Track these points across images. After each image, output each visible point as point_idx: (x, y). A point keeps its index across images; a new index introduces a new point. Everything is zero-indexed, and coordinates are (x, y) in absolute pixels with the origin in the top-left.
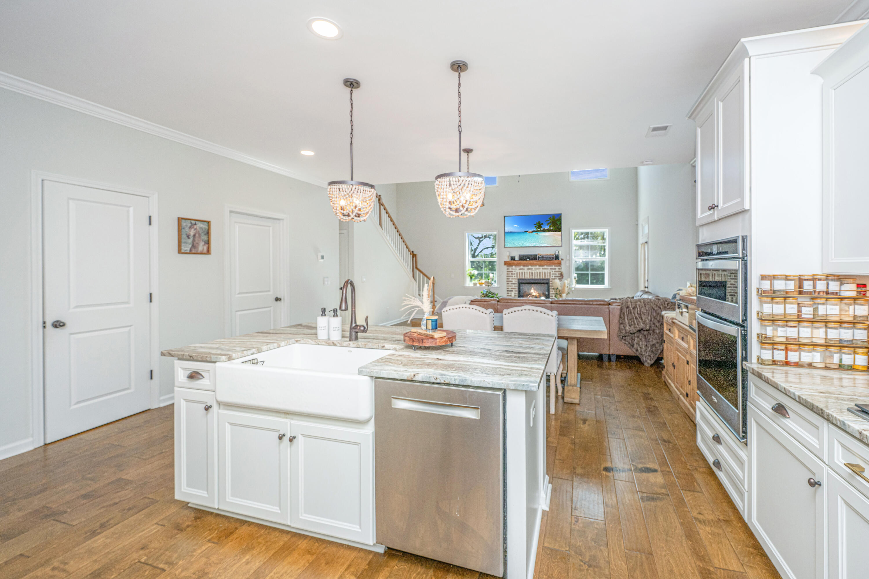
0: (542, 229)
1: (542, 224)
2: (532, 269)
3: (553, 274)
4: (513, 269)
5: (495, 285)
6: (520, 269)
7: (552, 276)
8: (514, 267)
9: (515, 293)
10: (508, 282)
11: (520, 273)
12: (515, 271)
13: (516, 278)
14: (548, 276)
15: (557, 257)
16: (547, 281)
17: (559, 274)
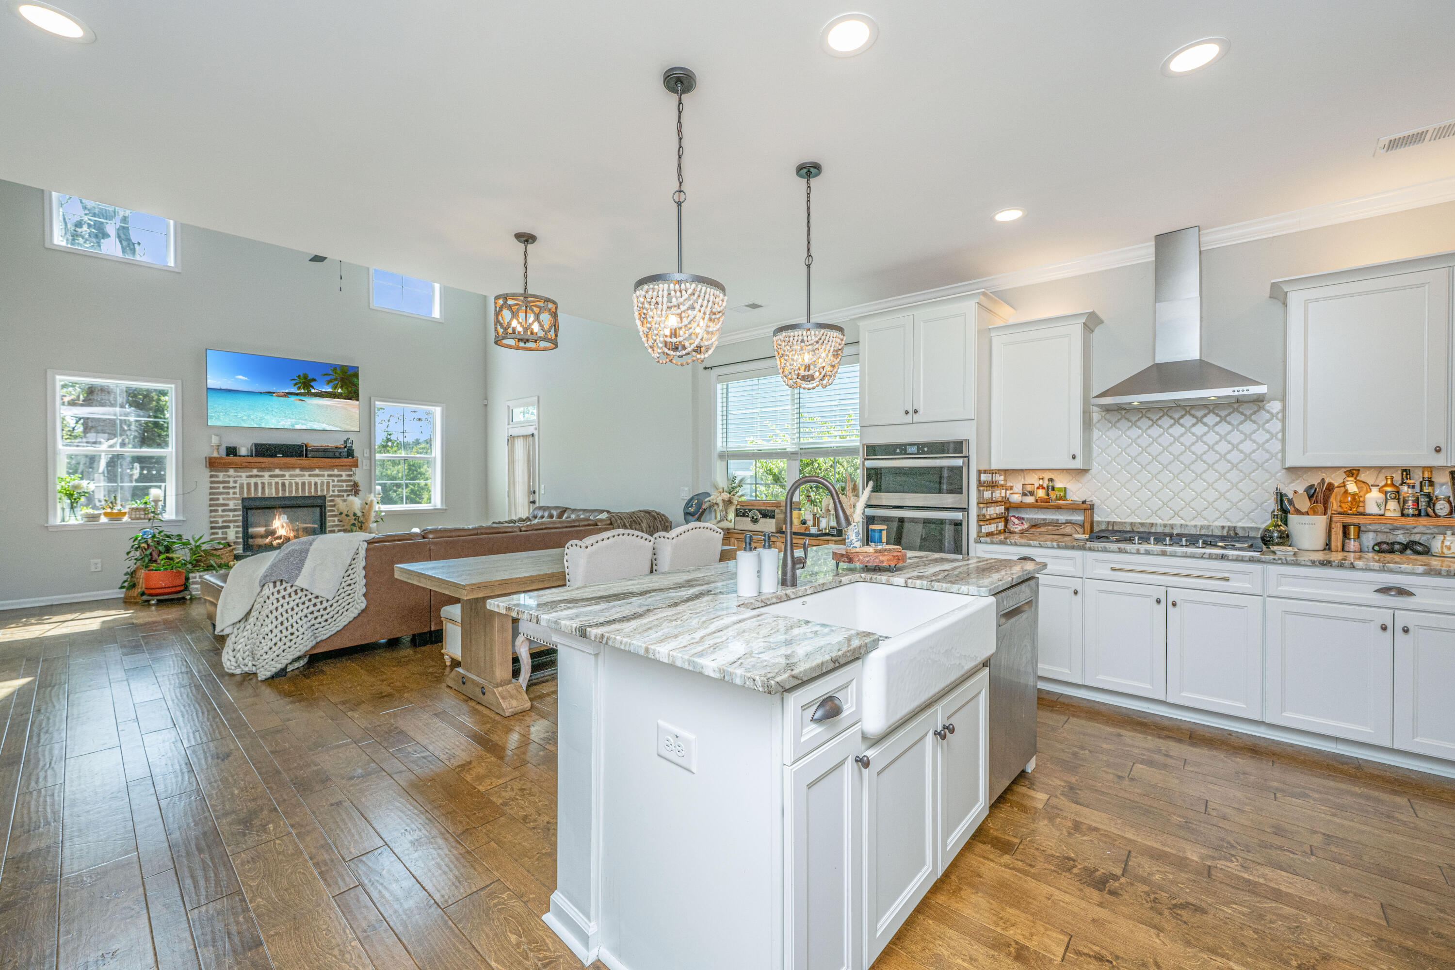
0: (313, 391)
1: (314, 380)
2: (284, 476)
3: (334, 486)
4: (229, 476)
5: (170, 514)
6: (251, 476)
7: (333, 491)
8: (231, 472)
9: (237, 532)
10: (213, 507)
11: (249, 484)
12: (235, 482)
13: (238, 496)
14: (322, 490)
15: (350, 453)
16: (319, 502)
17: (347, 486)
